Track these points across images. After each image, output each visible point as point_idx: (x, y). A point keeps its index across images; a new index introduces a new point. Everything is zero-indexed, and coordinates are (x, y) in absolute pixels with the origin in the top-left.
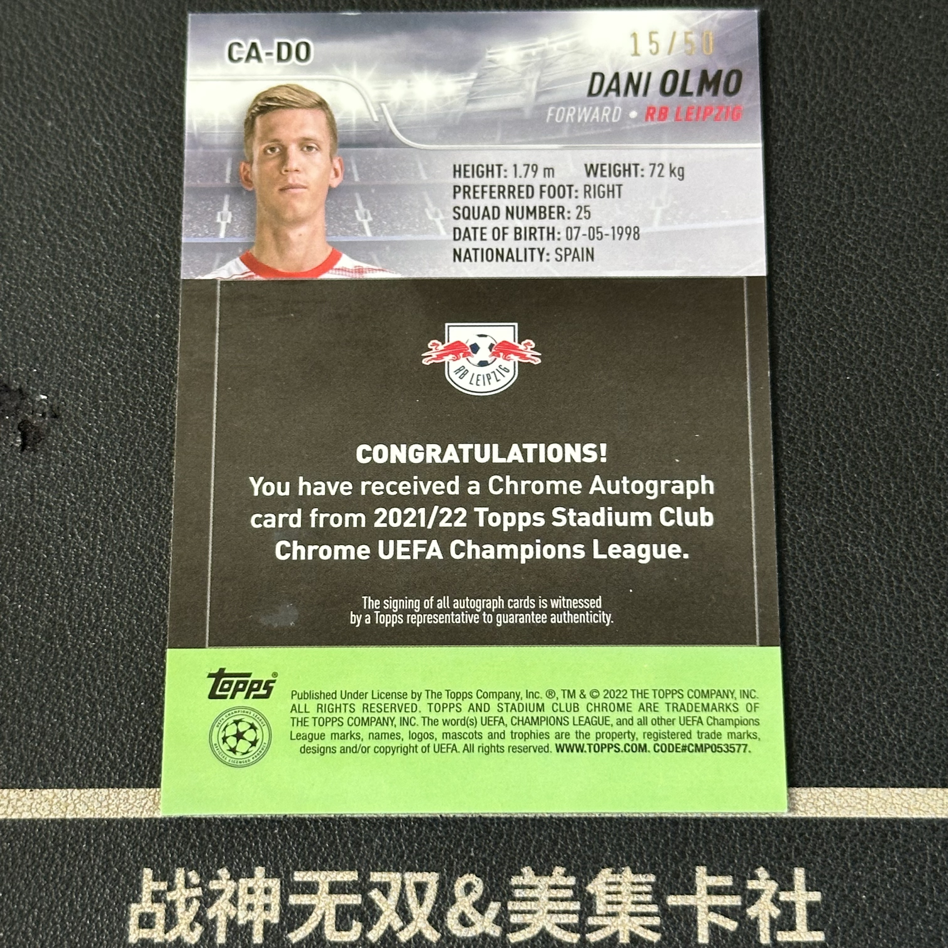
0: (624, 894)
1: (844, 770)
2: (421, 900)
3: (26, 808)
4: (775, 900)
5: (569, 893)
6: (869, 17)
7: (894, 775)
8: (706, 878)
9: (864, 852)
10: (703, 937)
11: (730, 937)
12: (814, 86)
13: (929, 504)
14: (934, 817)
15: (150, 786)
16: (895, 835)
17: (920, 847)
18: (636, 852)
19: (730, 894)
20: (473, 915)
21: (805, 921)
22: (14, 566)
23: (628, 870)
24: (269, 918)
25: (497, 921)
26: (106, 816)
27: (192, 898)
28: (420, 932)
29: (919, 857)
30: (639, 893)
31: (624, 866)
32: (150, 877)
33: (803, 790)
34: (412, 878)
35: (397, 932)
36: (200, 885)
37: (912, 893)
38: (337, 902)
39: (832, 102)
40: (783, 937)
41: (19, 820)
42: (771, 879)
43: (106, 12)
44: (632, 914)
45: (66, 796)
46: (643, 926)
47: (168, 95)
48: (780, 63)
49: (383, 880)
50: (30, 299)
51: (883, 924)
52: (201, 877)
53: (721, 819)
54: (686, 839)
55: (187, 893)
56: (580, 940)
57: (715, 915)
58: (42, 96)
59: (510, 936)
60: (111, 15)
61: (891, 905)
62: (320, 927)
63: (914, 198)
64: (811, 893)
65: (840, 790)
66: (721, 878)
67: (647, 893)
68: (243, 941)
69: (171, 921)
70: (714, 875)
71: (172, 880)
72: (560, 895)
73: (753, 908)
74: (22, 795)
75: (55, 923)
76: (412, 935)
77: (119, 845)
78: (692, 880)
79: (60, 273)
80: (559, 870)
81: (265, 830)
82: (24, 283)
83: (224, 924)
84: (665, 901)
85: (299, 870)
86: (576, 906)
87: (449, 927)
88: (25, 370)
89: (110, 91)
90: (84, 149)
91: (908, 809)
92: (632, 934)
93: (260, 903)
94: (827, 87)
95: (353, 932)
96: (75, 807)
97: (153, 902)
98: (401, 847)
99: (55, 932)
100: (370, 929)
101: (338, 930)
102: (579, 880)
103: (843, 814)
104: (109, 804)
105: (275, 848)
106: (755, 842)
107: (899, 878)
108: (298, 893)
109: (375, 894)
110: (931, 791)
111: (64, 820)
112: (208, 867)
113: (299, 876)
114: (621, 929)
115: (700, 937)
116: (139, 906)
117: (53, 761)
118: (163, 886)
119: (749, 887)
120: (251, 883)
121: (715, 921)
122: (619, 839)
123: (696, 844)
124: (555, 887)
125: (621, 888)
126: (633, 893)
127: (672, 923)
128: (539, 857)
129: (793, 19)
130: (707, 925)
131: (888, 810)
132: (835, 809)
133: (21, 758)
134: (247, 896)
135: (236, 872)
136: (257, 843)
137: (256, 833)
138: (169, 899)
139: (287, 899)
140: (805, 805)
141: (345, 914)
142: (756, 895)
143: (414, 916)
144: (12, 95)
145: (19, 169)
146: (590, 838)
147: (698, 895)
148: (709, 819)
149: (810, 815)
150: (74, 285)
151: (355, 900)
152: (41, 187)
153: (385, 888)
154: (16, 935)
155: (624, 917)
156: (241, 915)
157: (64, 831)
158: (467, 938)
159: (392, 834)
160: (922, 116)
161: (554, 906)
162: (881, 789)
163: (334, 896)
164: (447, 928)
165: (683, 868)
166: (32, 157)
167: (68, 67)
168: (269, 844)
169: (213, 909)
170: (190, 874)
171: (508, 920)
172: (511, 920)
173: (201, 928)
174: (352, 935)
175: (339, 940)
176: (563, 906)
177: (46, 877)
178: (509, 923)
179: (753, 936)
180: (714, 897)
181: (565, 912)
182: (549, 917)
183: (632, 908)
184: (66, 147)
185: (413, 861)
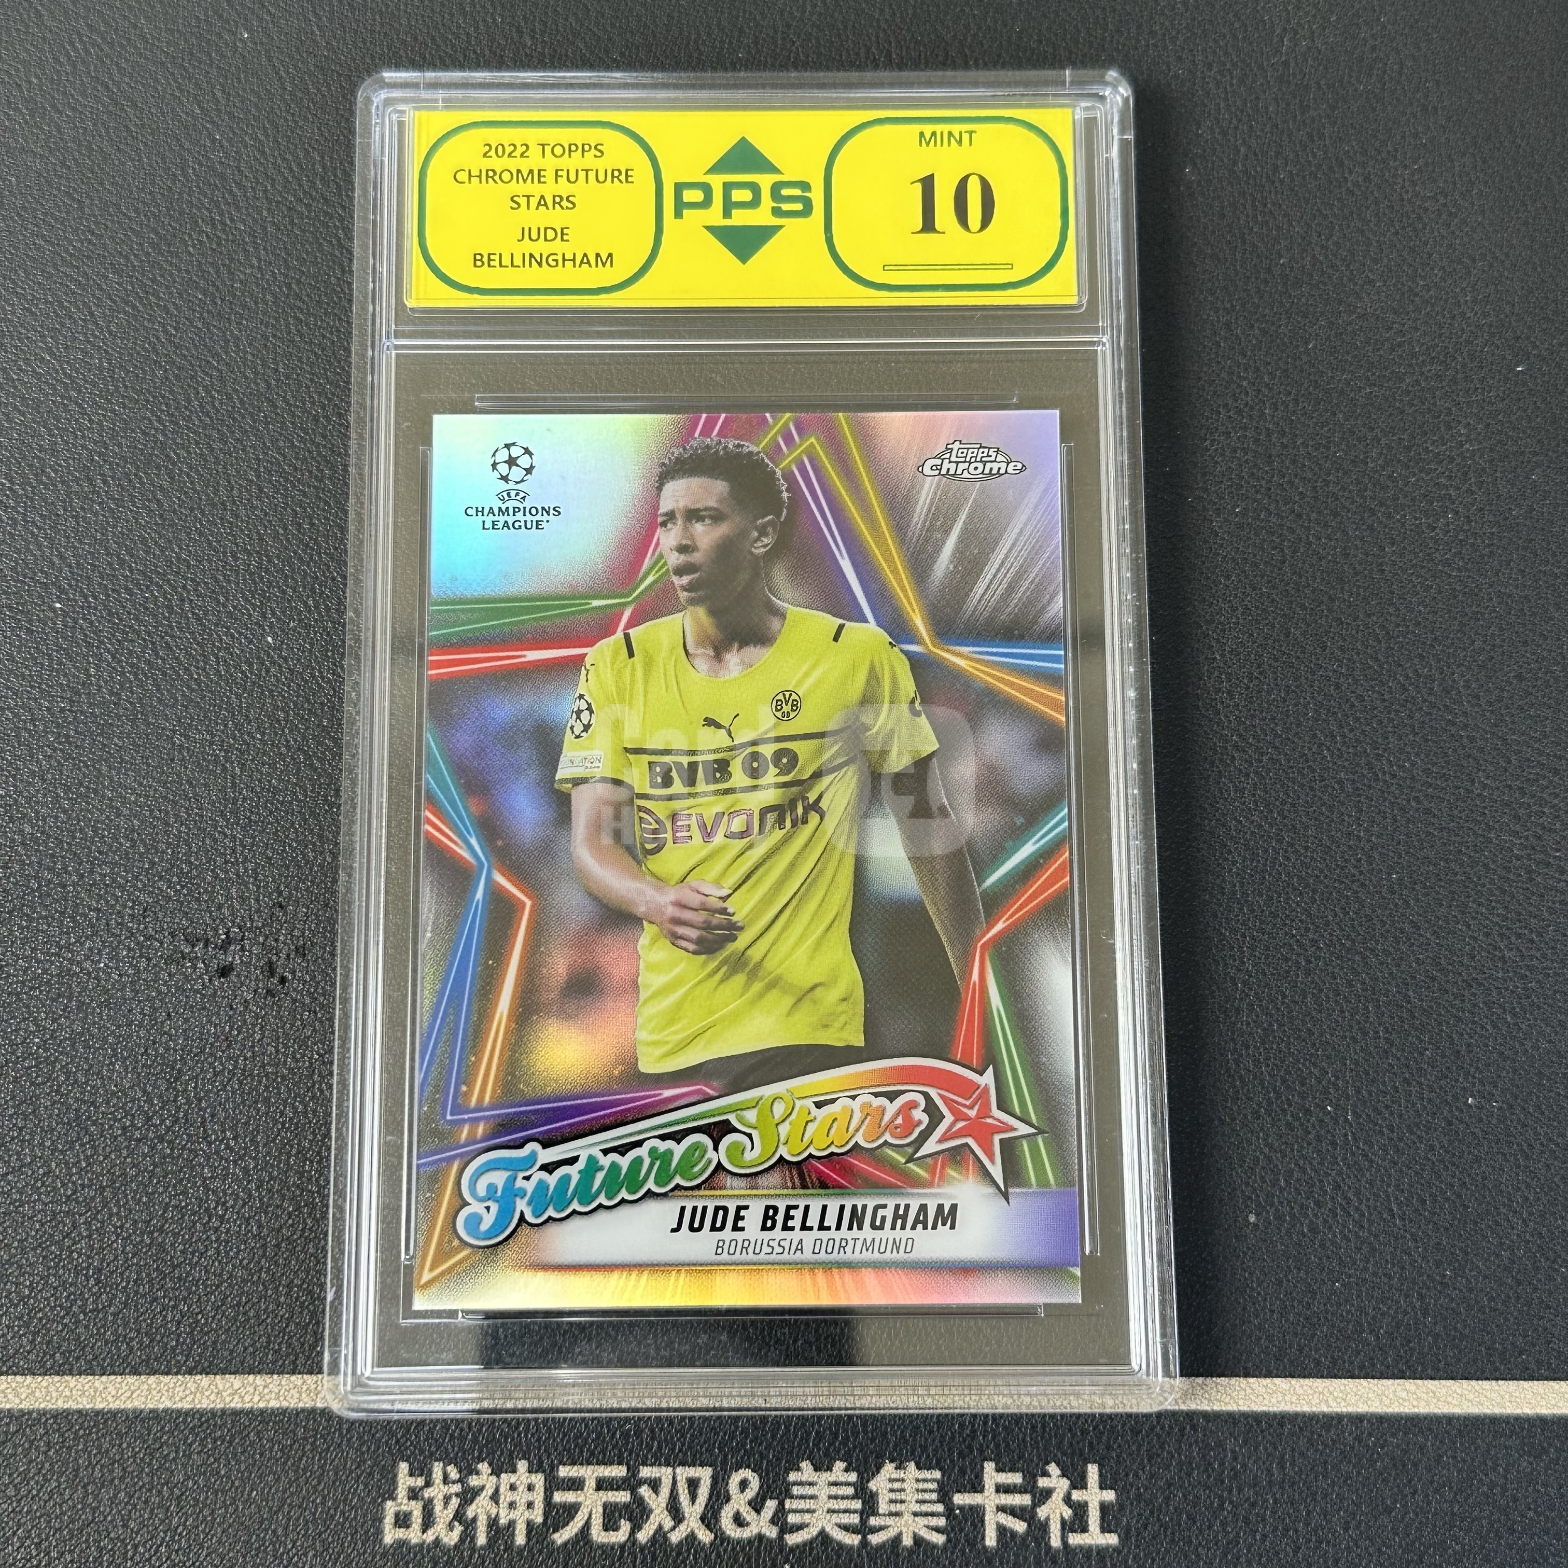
0: (908, 1491)
2: (693, 1498)
3: (273, 1396)
4: (1067, 1500)
5: (850, 1491)
8: (994, 1474)
9: (1161, 1447)
11: (1018, 1541)
13: (1237, 1062)
14: (1235, 1408)
16: (1194, 1428)
17: (1220, 1442)
18: (921, 1446)
19: (1021, 1492)
20: (748, 1515)
21: (1098, 1522)
22: (258, 1125)
23: (912, 1466)
24: (532, 1517)
25: (773, 1521)
27: (451, 1495)
28: (693, 1532)
29: (1219, 1453)
30: (925, 1491)
31: (908, 1461)
32: (406, 1471)
34: (684, 1473)
35: (668, 1532)
36: (460, 1480)
37: (1210, 1492)
38: (604, 1500)
40: (1075, 1539)
41: (267, 1409)
42: (1063, 1475)
44: (915, 1514)
46: (927, 1527)
49: (653, 1475)
51: (1180, 1525)
52: (460, 1472)
54: (974, 1431)
56: (861, 1542)
57: (1004, 1515)
58: (283, 592)
59: (787, 1536)
61: (1188, 1504)
62: (587, 1525)
64: (1104, 1492)
66: (1010, 1475)
67: (932, 1491)
68: (506, 1542)
69: (429, 1520)
70: (1003, 1471)
71: (430, 1472)
72: (840, 1493)
73: (1043, 1507)
74: (269, 1381)
75: (306, 1523)
76: (684, 1536)
77: (373, 1436)
78: (979, 1476)
79: (306, 797)
80: (839, 1465)
82: (266, 807)
83: (485, 1523)
84: (951, 1499)
85: (564, 1464)
86: (857, 1505)
87: (723, 1527)
91: (1209, 1400)
92: (915, 1535)
93: (523, 1501)
95: (621, 1531)
97: (409, 1499)
98: (672, 1438)
99: (306, 1532)
100: (640, 1528)
101: (606, 1528)
102: (861, 1476)
105: (539, 1440)
106: (1046, 1434)
107: (1197, 1475)
108: (564, 1490)
109: (644, 1491)
110: (1233, 1381)
111: (313, 1410)
112: (468, 1461)
113: (564, 1472)
114: (904, 1530)
115: (987, 1539)
116: (394, 1504)
117: (303, 1344)
118: (420, 1482)
119: (1040, 1485)
120: (513, 1478)
121: (1003, 1521)
123: (985, 1437)
124: (835, 1484)
125: (905, 1485)
126: (917, 1490)
127: (958, 1524)
128: (819, 1450)
130: (995, 1526)
133: (269, 1343)
134: (509, 1493)
135: (498, 1466)
136: (519, 1435)
138: (426, 1495)
139: (552, 1496)
141: (613, 1512)
142: (1047, 1494)
143: (686, 1515)
145: (259, 676)
147: (986, 1493)
150: (320, 809)
151: (623, 1497)
152: (283, 696)
153: (655, 1484)
155: (907, 1517)
156: (503, 1513)
157: (315, 1421)
158: (742, 1540)
161: (833, 1504)
163: (601, 1493)
164: (720, 1528)
165: (970, 1464)
167: (311, 559)
168: (533, 1435)
169: (473, 1506)
170: (449, 1468)
171: (786, 1520)
172: (789, 1520)
173: (461, 1528)
174: (620, 1536)
175: (606, 1540)
176: (844, 1504)
177: (296, 1472)
178: (787, 1523)
179: (1043, 1538)
180: (1003, 1496)
181: (846, 1511)
182: (828, 1516)
183: (917, 1508)
184: (310, 651)
185: (685, 1454)
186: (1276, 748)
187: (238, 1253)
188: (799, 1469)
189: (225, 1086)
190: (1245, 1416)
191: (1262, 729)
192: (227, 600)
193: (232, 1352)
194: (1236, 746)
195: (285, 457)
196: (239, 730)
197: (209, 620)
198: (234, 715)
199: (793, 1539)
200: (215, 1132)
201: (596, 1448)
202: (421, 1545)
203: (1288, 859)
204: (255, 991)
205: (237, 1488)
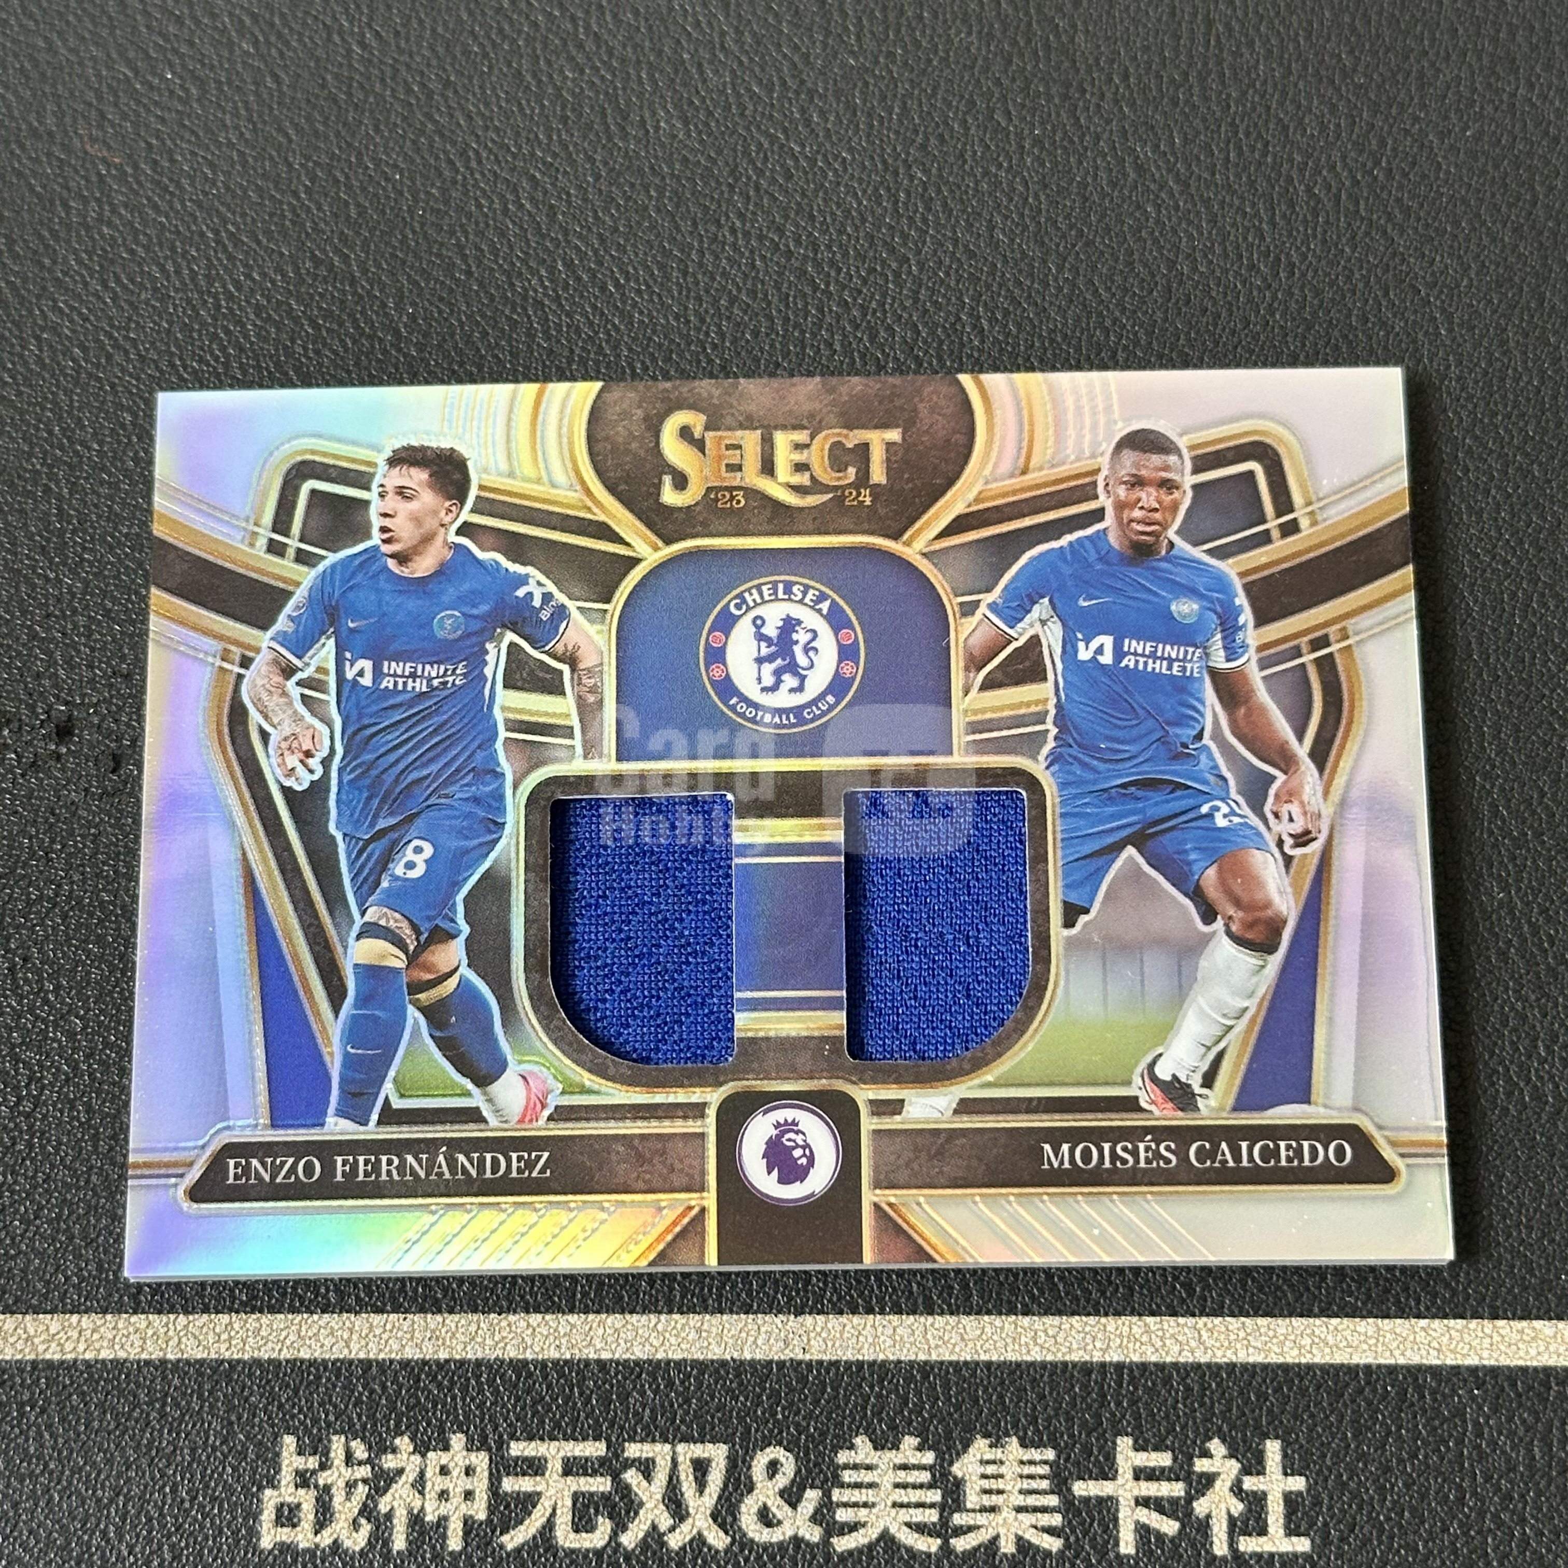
0: (1008, 1477)
1: (1343, 1291)
2: (701, 1485)
3: (105, 1344)
4: (1237, 1489)
5: (925, 1477)
6: (1390, 133)
7: (1418, 1302)
8: (1132, 1454)
9: (1371, 1417)
10: (1127, 1545)
11: (1167, 1545)
12: (1305, 242)
14: (1477, 1363)
15: (293, 1310)
16: (1419, 1389)
17: (1457, 1409)
18: (1026, 1415)
19: (1169, 1479)
20: (780, 1510)
21: (1282, 1521)
22: (89, 973)
23: (1014, 1442)
24: (471, 1512)
25: (817, 1518)
26: (227, 1355)
27: (356, 1481)
28: (700, 1534)
29: (1456, 1426)
30: (1031, 1477)
31: (1009, 1436)
32: (293, 1447)
33: (1280, 1321)
34: (687, 1452)
35: (664, 1534)
36: (369, 1461)
37: (1444, 1481)
38: (574, 1488)
39: (1331, 263)
40: (1248, 1545)
41: (97, 1361)
42: (1231, 1456)
43: (228, 122)
44: (1019, 1510)
45: (167, 1325)
46: (1036, 1527)
47: (324, 251)
48: (1253, 205)
49: (644, 1455)
50: (112, 563)
51: (1401, 1527)
52: (370, 1449)
53: (1156, 1365)
54: (1102, 1395)
55: (347, 1473)
56: (941, 1548)
57: (1145, 1511)
58: (132, 252)
59: (834, 1540)
60: (237, 127)
61: (1411, 1497)
62: (550, 1525)
63: (1455, 412)
64: (1290, 1479)
65: (1335, 1321)
66: (1154, 1455)
67: (1042, 1477)
68: (433, 1548)
69: (324, 1514)
70: (1144, 1449)
71: (326, 1453)
72: (910, 1480)
73: (1202, 1500)
74: (100, 1323)
75: (150, 1520)
76: (687, 1539)
77: (246, 1400)
78: (1110, 1456)
80: (910, 1442)
81: (468, 1380)
82: (105, 541)
83: (404, 1520)
84: (1069, 1490)
85: (518, 1440)
86: (935, 1496)
87: (744, 1527)
88: (105, 673)
89: (235, 246)
90: (195, 335)
91: (1439, 1351)
92: (1019, 1539)
93: (458, 1490)
94: (1324, 241)
95: (598, 1532)
96: (180, 1342)
97: (297, 1487)
98: (672, 1406)
99: (150, 1532)
100: (625, 1529)
101: (577, 1531)
102: (940, 1456)
103: (1339, 1358)
104: (231, 1338)
105: (481, 1406)
106: (1207, 1400)
107: (1426, 1456)
108: (517, 1475)
109: (631, 1477)
110: (1474, 1324)
111: (163, 1362)
112: (380, 1435)
113: (517, 1449)
114: (1002, 1531)
115: (1122, 1544)
116: (276, 1493)
118: (313, 1462)
119: (1197, 1468)
120: (444, 1458)
121: (1144, 1520)
122: (1001, 1397)
123: (1119, 1404)
124: (904, 1467)
125: (1003, 1470)
126: (1021, 1477)
127: (1083, 1523)
128: (880, 1421)
129: (1274, 136)
130: (1133, 1527)
131: (1408, 1353)
132: (1327, 1350)
133: (100, 1268)
134: (439, 1479)
135: (422, 1441)
136: (454, 1398)
137: (452, 1383)
138: (321, 1482)
139: (500, 1483)
140: (1282, 1344)
141: (586, 1506)
142: (1209, 1480)
143: (691, 1510)
144: (86, 251)
145: (98, 366)
146: (958, 1393)
147: (1120, 1481)
148: (1137, 1365)
149: (1289, 1360)
151: (601, 1484)
152: (131, 393)
153: (647, 1467)
154: (91, 1537)
155: (1007, 1514)
156: (429, 1508)
157: (164, 1377)
158: (771, 1544)
159: (658, 1386)
160: (1470, 286)
161: (901, 1496)
162: (1398, 1321)
163: (570, 1478)
164: (740, 1528)
165: (1097, 1439)
166: (116, 346)
167: (171, 208)
168: (473, 1400)
169: (388, 1497)
170: (353, 1444)
171: (833, 1518)
172: (838, 1518)
173: (369, 1527)
174: (597, 1538)
175: (577, 1545)
176: (915, 1496)
177: (137, 1449)
178: (835, 1522)
179: (1204, 1545)
180: (1143, 1484)
181: (920, 1505)
182: (893, 1512)
183: (1020, 1500)
184: (168, 332)
185: (689, 1426)
186: (1527, 455)
187: (57, 1149)
188: (852, 1447)
189: (43, 919)
190: (1494, 1371)
191: (1506, 430)
192: (55, 262)
193: (48, 1282)
194: (1469, 452)
195: (136, 72)
196: (69, 438)
197: (29, 291)
198: (61, 417)
199: (842, 1544)
200: (26, 980)
201: (562, 1417)
202: (311, 1552)
203: (1545, 605)
204: (86, 790)
205: (51, 1473)
